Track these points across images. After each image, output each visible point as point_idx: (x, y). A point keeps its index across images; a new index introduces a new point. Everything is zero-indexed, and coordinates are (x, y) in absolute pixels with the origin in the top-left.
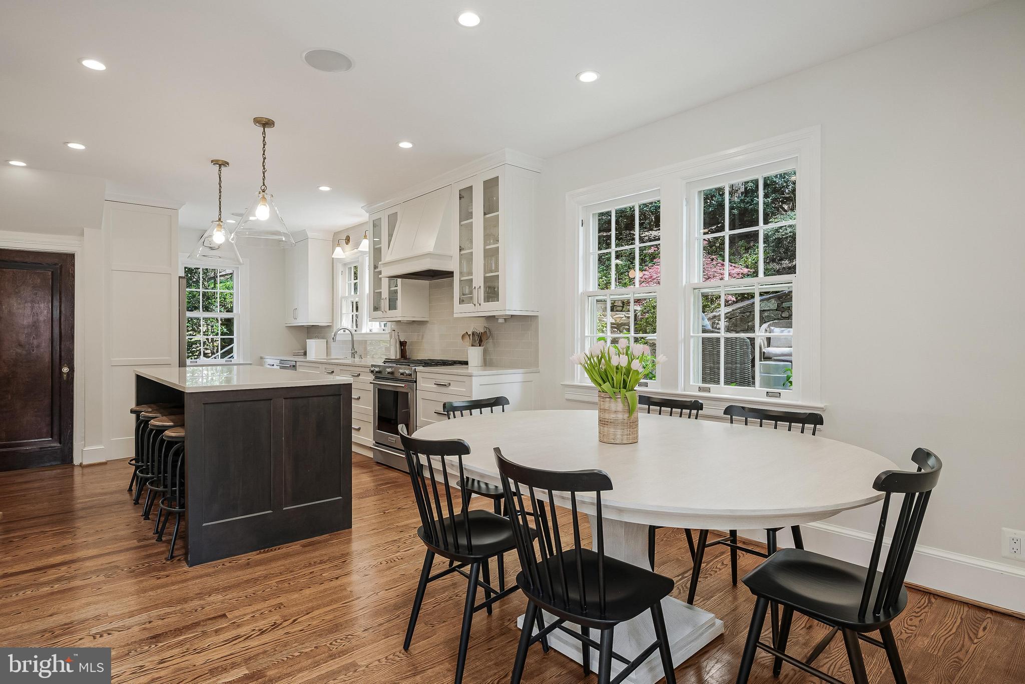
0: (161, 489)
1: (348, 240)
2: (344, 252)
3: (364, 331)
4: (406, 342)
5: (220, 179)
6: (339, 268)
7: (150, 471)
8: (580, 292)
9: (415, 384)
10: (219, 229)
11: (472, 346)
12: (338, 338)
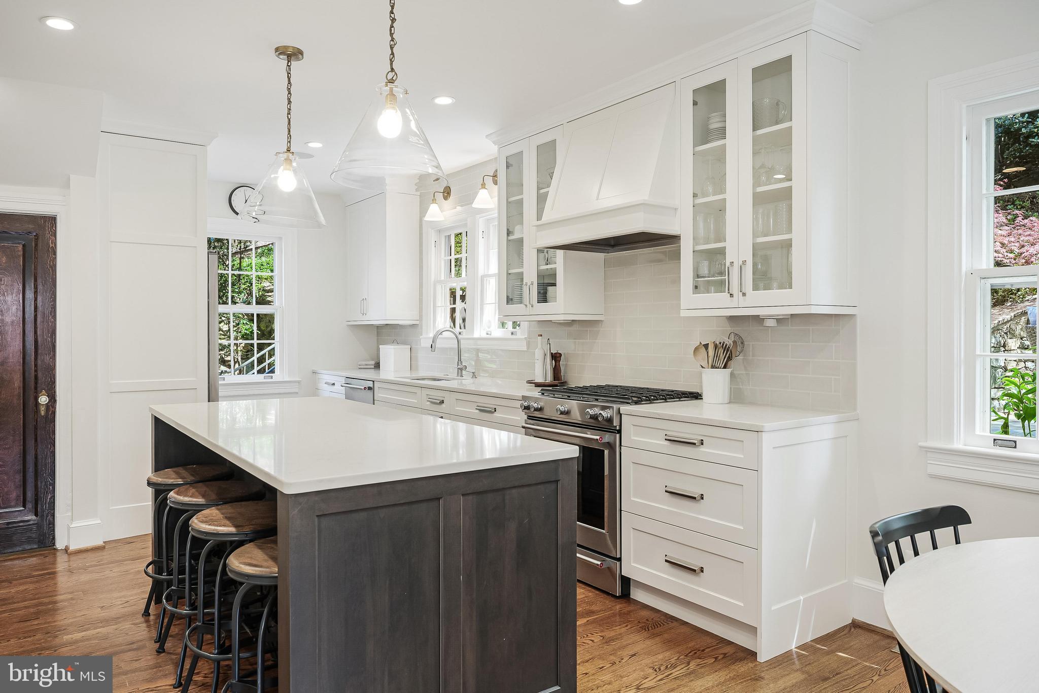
0: (185, 611)
1: (447, 193)
2: (442, 212)
3: (476, 335)
4: (560, 355)
5: (289, 78)
6: (431, 237)
7: (165, 569)
8: (964, 269)
9: (618, 436)
10: (288, 167)
11: (713, 367)
12: (439, 344)
